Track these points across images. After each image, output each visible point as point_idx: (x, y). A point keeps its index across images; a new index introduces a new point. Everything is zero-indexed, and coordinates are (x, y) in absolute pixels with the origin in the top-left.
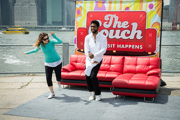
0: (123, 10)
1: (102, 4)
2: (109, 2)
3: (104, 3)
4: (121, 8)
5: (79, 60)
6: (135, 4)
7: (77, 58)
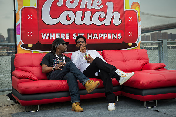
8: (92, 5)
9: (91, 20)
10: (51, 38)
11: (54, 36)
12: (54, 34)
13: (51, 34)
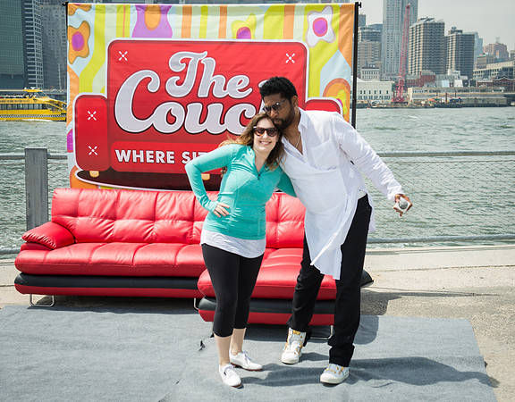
0: (230, 36)
1: (158, 16)
2: (184, 8)
3: (165, 11)
4: (222, 31)
5: (83, 206)
6: (269, 17)
7: (77, 202)
8: (225, 89)
9: (222, 122)
10: (135, 160)
11: (141, 156)
12: (142, 152)
13: (134, 152)
